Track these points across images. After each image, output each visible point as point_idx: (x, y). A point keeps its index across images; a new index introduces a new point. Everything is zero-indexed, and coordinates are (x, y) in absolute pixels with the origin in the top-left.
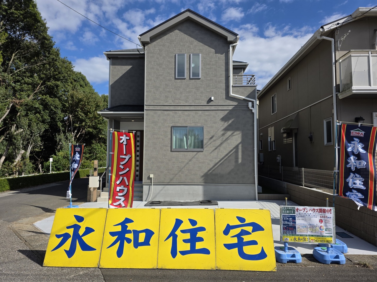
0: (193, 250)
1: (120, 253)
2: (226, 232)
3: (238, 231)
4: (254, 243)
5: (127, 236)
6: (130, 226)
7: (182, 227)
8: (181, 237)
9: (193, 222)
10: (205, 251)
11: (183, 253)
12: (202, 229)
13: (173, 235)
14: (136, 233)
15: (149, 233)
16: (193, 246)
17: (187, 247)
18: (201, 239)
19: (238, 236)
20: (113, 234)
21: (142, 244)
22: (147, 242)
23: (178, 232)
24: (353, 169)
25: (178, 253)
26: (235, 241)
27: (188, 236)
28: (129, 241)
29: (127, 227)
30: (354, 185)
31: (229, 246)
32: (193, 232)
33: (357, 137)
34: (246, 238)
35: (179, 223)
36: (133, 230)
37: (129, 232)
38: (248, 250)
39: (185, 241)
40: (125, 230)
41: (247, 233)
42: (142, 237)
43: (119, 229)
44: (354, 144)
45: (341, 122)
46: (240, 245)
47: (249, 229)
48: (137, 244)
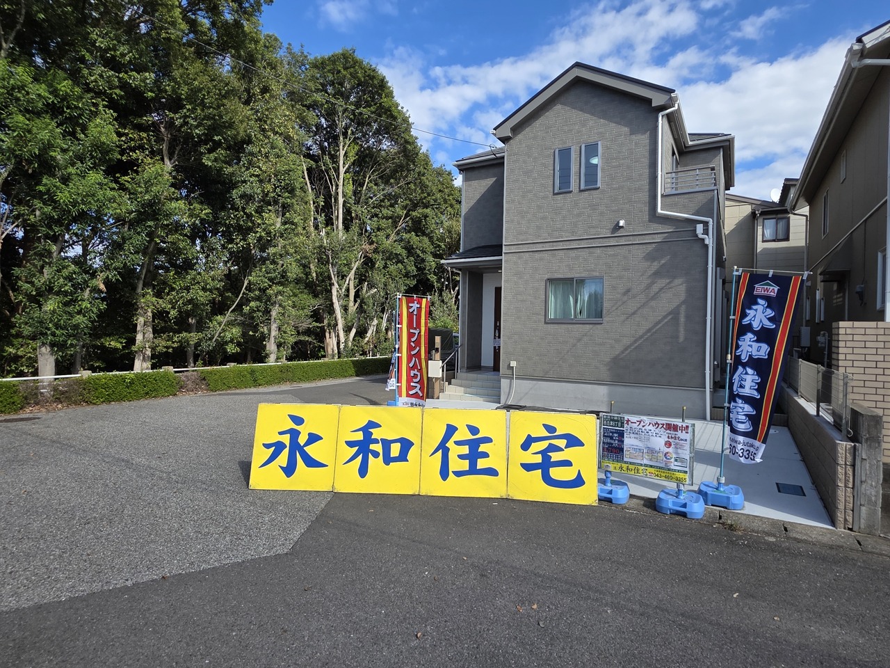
0: (473, 470)
1: (363, 471)
2: (525, 446)
3: (543, 445)
4: (567, 463)
5: (372, 447)
6: (376, 434)
7: (457, 437)
8: (455, 450)
9: (474, 430)
10: (492, 472)
11: (459, 474)
12: (488, 440)
13: (443, 447)
14: (387, 444)
15: (406, 445)
16: (473, 464)
17: (465, 465)
18: (485, 455)
19: (544, 453)
20: (350, 444)
21: (396, 460)
22: (403, 457)
23: (450, 444)
24: (744, 358)
25: (451, 473)
26: (538, 459)
27: (465, 450)
28: (376, 455)
29: (372, 434)
30: (741, 390)
31: (528, 467)
32: (474, 444)
33: (763, 297)
34: (555, 456)
35: (451, 430)
36: (381, 439)
37: (376, 441)
38: (556, 473)
39: (461, 457)
40: (368, 439)
41: (558, 449)
42: (395, 450)
43: (359, 436)
44: (756, 310)
45: (741, 269)
46: (545, 466)
47: (562, 443)
48: (388, 460)
